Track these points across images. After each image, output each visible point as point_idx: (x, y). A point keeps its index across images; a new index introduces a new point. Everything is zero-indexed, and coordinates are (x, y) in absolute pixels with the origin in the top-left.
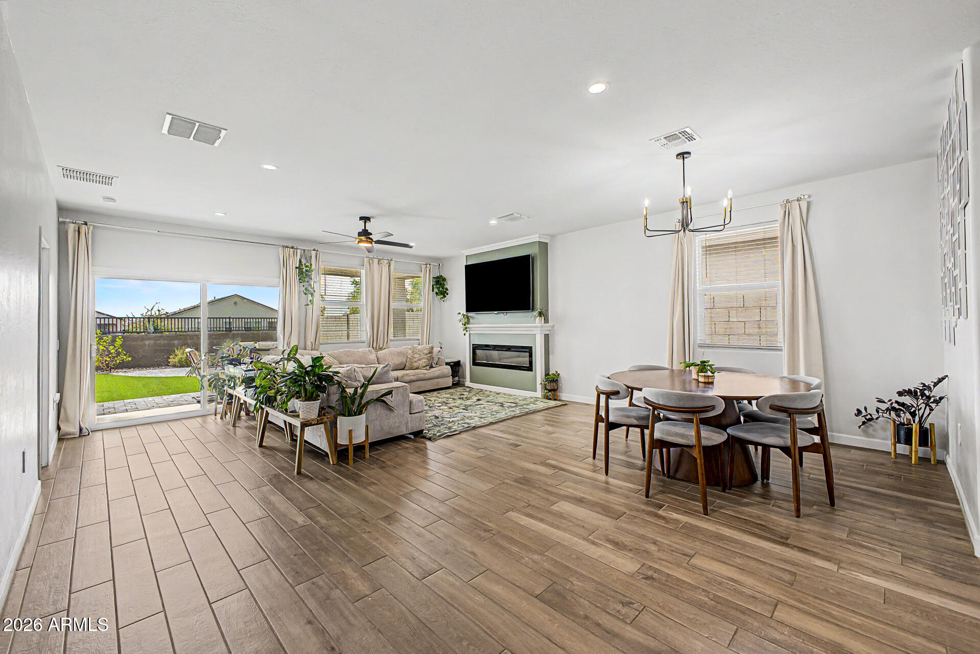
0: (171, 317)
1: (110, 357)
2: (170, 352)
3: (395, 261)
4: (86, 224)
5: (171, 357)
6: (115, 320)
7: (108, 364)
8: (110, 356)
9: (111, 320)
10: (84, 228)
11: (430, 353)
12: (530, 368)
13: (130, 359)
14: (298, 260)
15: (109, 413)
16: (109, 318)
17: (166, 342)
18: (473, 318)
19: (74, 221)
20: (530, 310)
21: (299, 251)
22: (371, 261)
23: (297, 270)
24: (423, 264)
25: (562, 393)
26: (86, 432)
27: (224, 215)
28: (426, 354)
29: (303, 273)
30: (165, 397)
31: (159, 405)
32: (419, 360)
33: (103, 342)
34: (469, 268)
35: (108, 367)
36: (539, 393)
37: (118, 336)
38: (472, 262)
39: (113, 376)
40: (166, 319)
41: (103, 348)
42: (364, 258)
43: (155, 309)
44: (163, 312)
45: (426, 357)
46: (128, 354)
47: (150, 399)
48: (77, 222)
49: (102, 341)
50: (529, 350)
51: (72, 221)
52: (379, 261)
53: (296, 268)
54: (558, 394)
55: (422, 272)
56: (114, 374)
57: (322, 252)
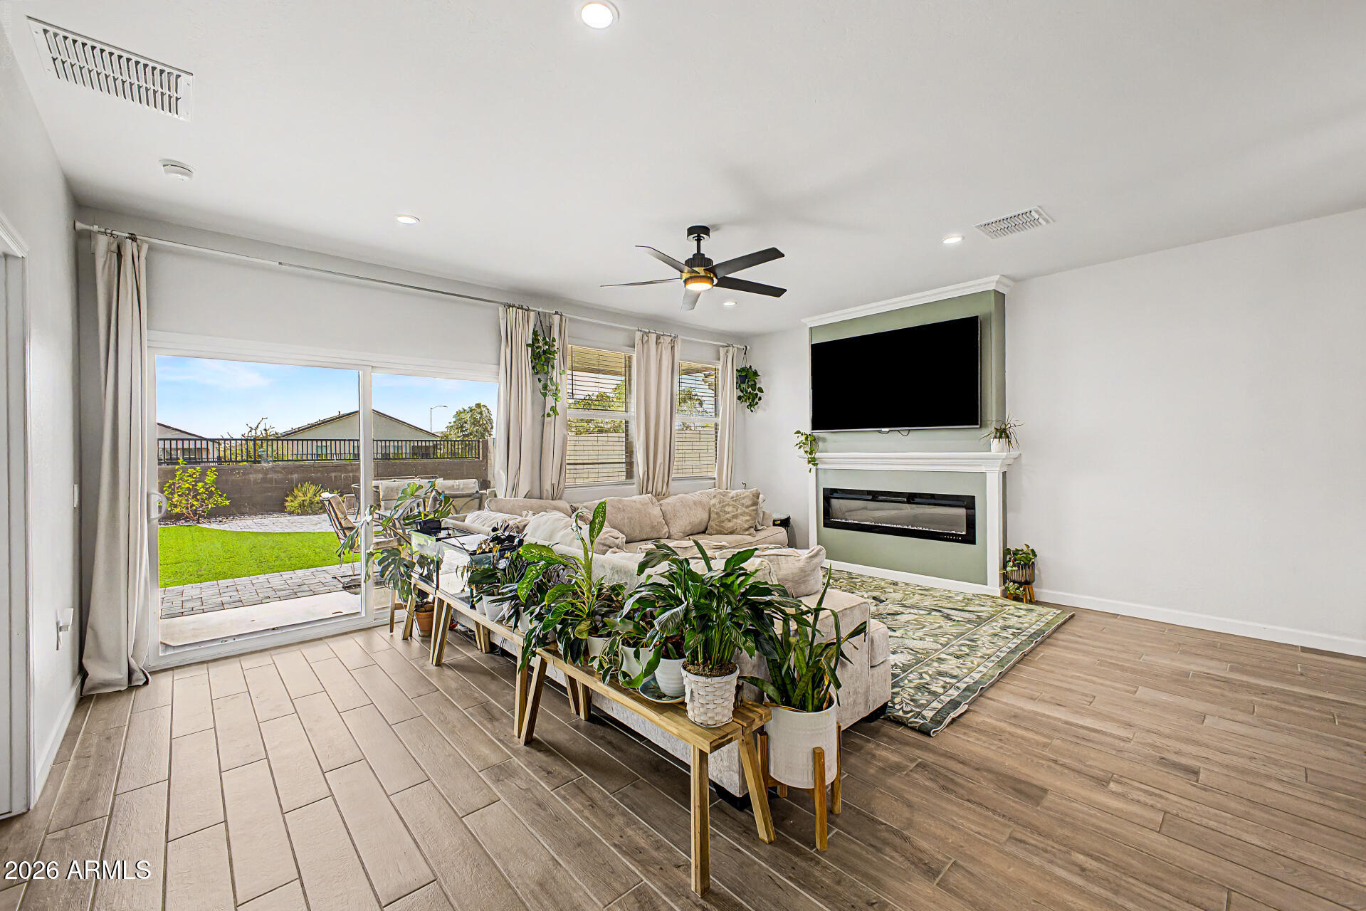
0: (282, 438)
1: (198, 500)
2: (289, 491)
3: (684, 341)
4: (133, 238)
5: (288, 499)
6: (204, 442)
7: (196, 510)
8: (198, 497)
9: (198, 442)
10: (129, 247)
11: (753, 505)
12: (969, 538)
13: (227, 503)
14: (531, 331)
15: (192, 611)
16: (195, 440)
17: (280, 476)
18: (824, 440)
19: (109, 231)
20: (978, 424)
21: (532, 314)
22: (646, 338)
23: (530, 349)
24: (723, 347)
25: (1041, 588)
26: (140, 680)
27: (414, 221)
28: (747, 507)
29: (542, 357)
30: (287, 575)
31: (280, 594)
32: (735, 517)
33: (188, 476)
34: (819, 352)
35: (195, 514)
36: (994, 587)
37: (210, 467)
38: (821, 339)
39: (202, 530)
40: (275, 442)
41: (187, 485)
42: (634, 332)
43: (262, 427)
44: (271, 432)
45: (747, 510)
46: (225, 495)
47: (262, 578)
48: (114, 232)
49: (186, 474)
50: (968, 503)
51: (103, 230)
52: (658, 338)
53: (528, 345)
54: (1035, 589)
55: (719, 359)
56: (204, 526)
57: (570, 319)
